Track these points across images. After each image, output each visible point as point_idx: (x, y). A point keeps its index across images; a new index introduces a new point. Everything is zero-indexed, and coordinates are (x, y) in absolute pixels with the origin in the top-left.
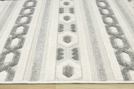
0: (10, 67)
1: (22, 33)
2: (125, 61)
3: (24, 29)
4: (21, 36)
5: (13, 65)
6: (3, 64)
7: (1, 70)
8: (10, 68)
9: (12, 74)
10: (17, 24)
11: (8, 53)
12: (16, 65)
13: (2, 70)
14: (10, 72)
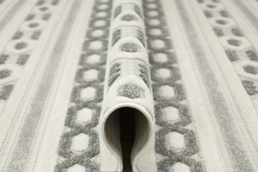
0: (88, 157)
1: (95, 99)
2: (171, 146)
3: (96, 92)
4: (94, 105)
5: (93, 154)
6: (71, 152)
7: (71, 163)
8: (88, 160)
9: (95, 169)
10: (79, 82)
11: (76, 134)
12: (98, 154)
13: (73, 164)
14: (90, 166)
